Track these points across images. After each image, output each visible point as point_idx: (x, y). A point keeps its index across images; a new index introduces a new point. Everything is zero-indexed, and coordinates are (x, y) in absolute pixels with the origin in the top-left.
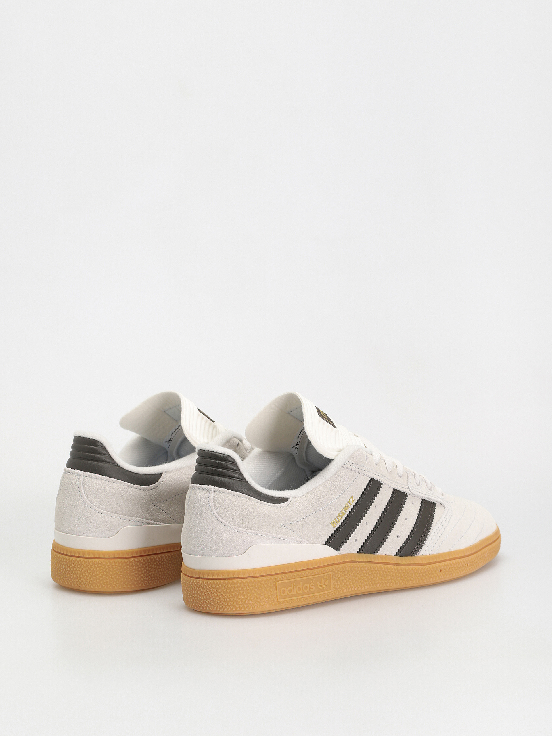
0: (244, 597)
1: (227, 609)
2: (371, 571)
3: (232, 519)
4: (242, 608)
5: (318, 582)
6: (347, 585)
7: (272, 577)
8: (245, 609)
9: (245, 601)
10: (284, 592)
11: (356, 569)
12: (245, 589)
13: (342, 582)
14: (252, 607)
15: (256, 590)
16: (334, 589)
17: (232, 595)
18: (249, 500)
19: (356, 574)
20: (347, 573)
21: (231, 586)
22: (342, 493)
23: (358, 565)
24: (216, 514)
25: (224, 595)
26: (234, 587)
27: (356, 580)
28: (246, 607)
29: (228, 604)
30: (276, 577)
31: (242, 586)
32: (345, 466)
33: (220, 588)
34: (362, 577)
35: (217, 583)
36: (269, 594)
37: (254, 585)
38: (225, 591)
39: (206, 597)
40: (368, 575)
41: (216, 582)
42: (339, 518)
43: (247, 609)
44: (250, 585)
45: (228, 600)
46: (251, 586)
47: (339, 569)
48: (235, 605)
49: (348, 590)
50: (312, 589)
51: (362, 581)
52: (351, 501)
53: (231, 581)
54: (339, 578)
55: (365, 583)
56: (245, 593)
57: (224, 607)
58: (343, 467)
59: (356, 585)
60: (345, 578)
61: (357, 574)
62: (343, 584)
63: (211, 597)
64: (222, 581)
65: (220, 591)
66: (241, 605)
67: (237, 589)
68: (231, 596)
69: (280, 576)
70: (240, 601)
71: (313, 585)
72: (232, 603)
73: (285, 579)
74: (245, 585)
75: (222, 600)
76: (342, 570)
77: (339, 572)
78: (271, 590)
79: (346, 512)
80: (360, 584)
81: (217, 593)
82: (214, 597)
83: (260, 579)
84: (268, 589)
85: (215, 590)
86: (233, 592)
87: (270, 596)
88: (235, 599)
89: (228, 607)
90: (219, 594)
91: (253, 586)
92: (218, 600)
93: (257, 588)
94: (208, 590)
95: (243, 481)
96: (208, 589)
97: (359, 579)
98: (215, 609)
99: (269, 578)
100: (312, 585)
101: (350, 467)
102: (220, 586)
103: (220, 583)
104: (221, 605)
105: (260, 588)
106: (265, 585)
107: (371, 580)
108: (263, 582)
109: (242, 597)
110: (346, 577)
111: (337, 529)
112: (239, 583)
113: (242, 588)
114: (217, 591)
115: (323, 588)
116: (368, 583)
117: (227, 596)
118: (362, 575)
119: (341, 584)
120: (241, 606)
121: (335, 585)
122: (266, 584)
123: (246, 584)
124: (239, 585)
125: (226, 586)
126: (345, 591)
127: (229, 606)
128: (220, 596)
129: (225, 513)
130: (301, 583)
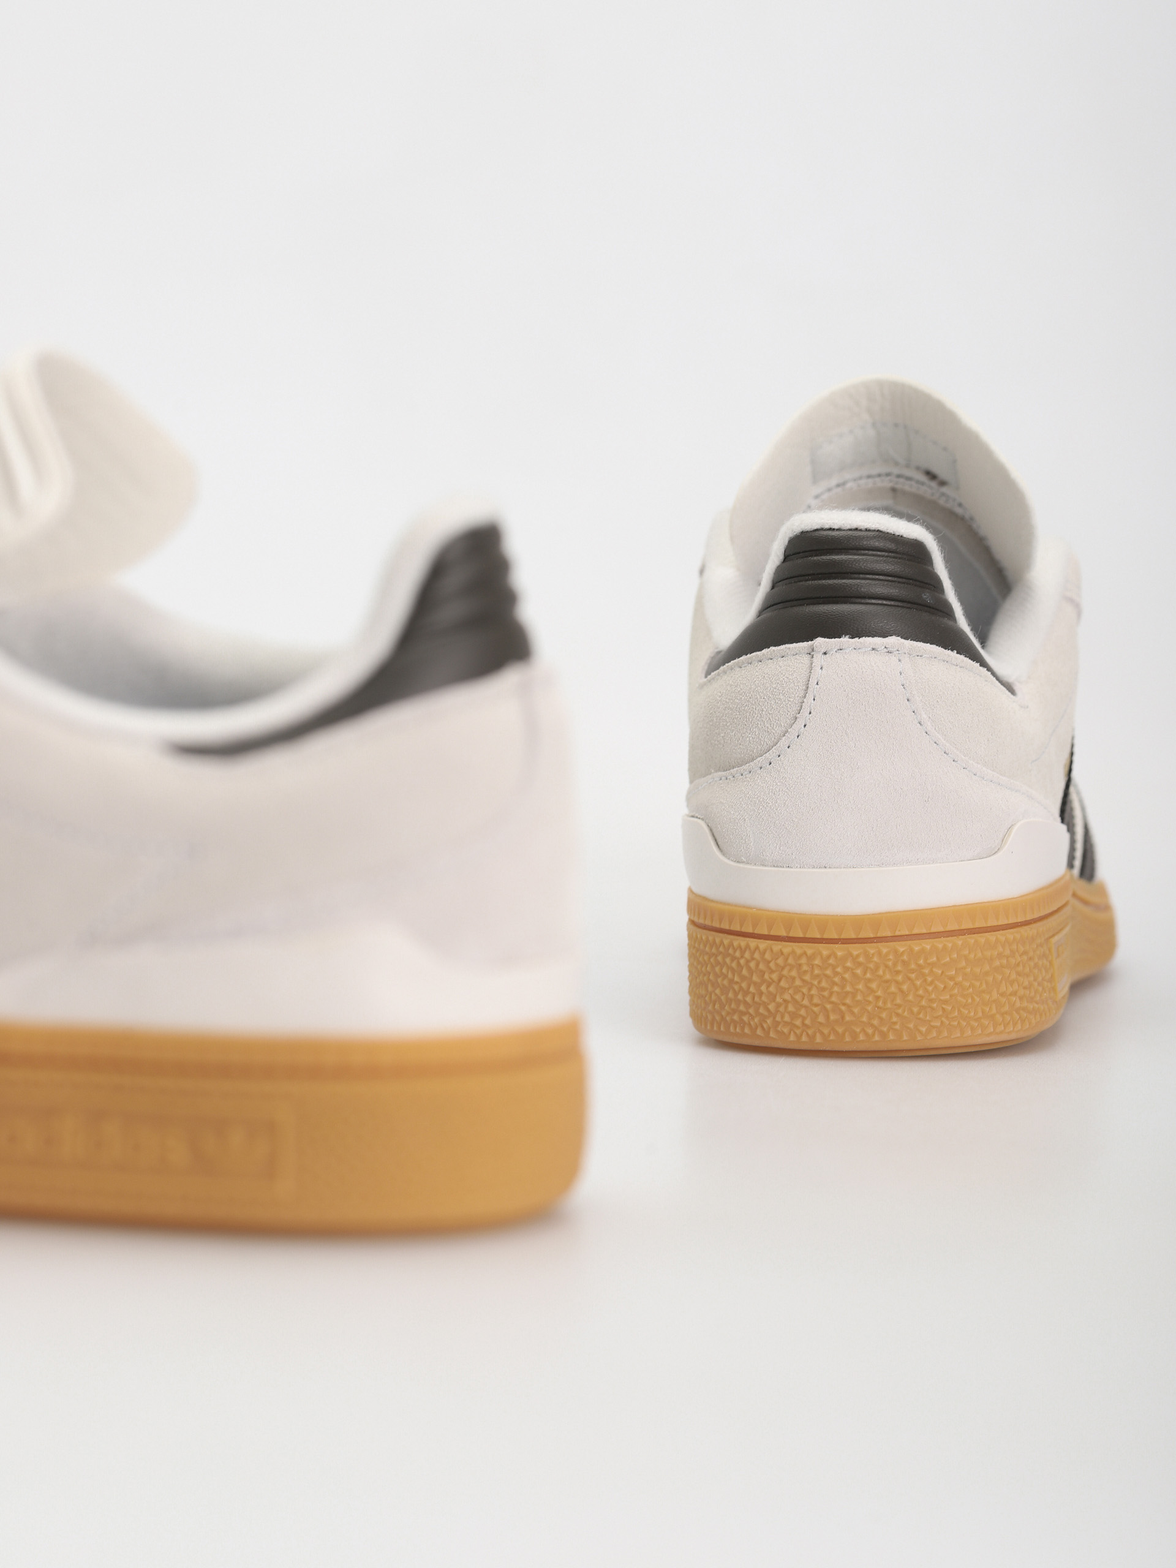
24: (928, 725)
65: (951, 972)
82: (931, 996)
90: (950, 984)
94: (911, 975)
98: (934, 1034)
104: (955, 1019)
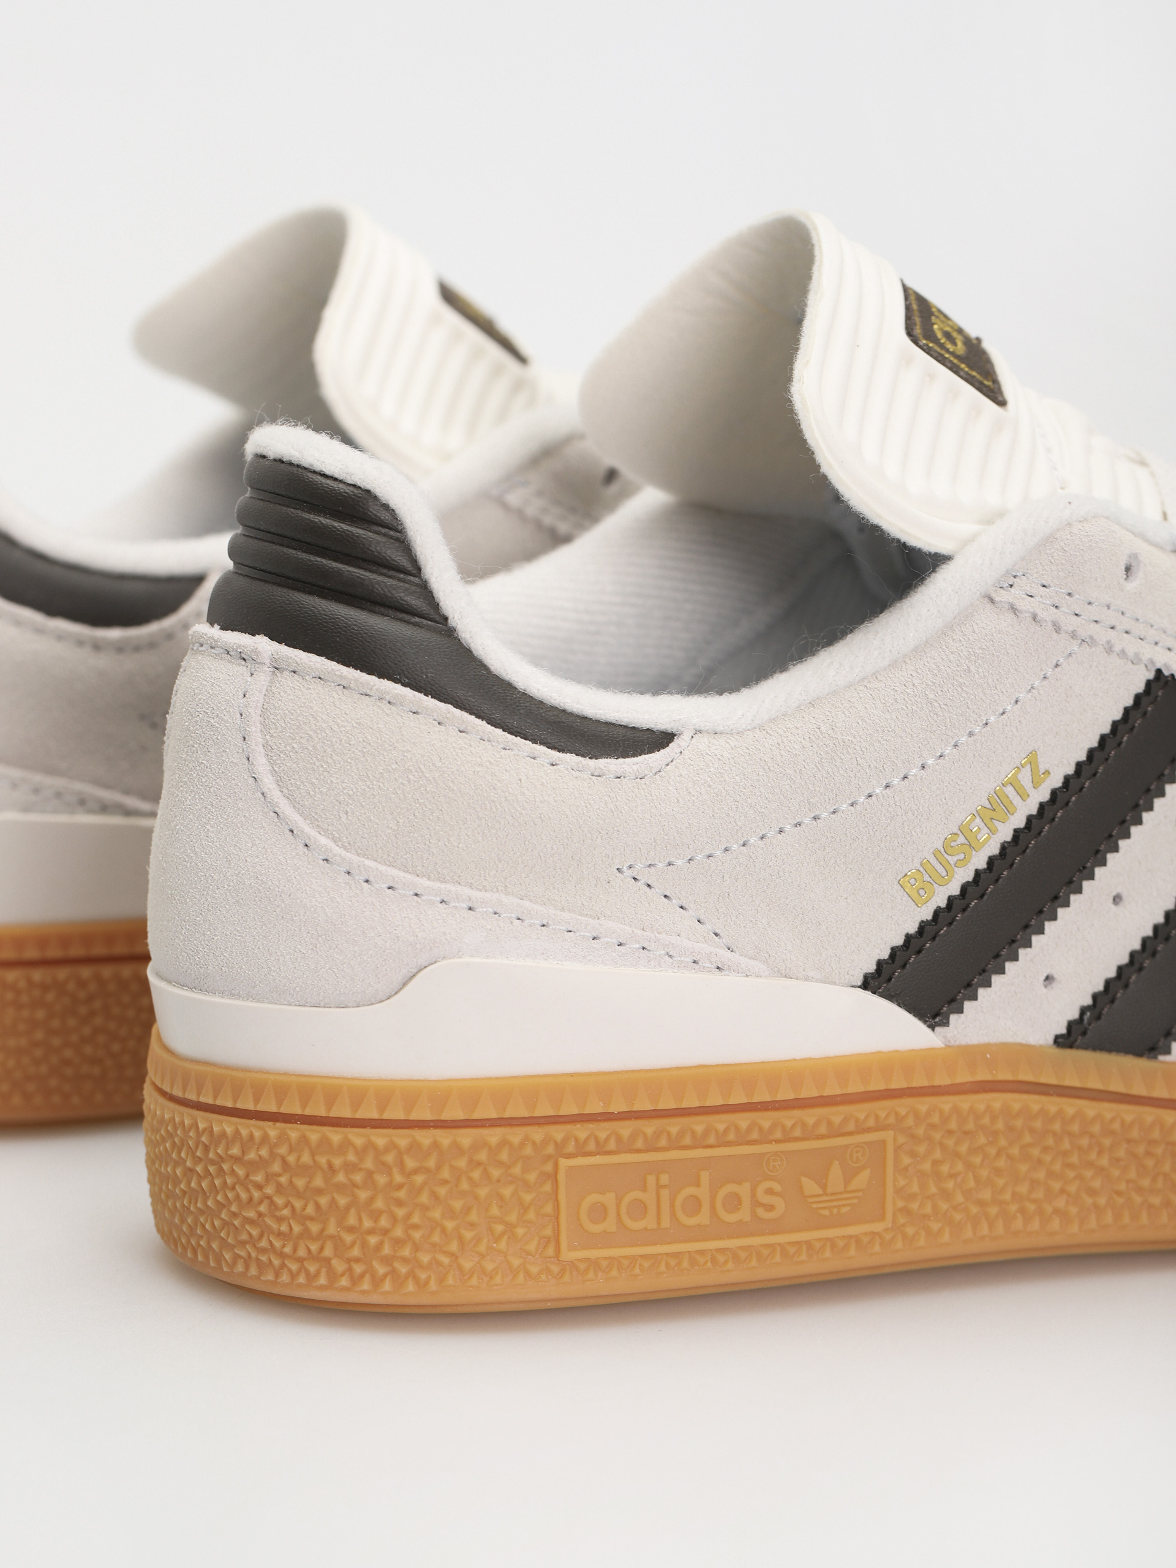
0: (376, 1220)
1: (293, 1276)
2: (1129, 1141)
3: (344, 817)
4: (362, 1276)
5: (804, 1180)
6: (981, 1203)
7: (537, 1134)
8: (377, 1282)
9: (379, 1247)
10: (599, 1212)
11: (1038, 1124)
12: (381, 1180)
13: (950, 1185)
14: (416, 1279)
15: (442, 1191)
16: (902, 1220)
17: (318, 1207)
18: (442, 728)
19: (1036, 1152)
20: (982, 1140)
21: (314, 1160)
22: (971, 734)
23: (1052, 1104)
24: (268, 782)
25: (279, 1201)
26: (330, 1166)
27: (1034, 1184)
28: (385, 1276)
29: (295, 1250)
30: (558, 1133)
31: (369, 1164)
32: (1003, 597)
33: (260, 1164)
34: (1070, 1166)
35: (251, 1137)
36: (513, 1218)
37: (431, 1163)
38: (283, 1180)
39: (205, 1204)
40: (1105, 1161)
41: (244, 1132)
42: (952, 860)
43: (387, 1286)
44: (410, 1163)
45: (297, 1229)
46: (416, 1171)
47: (935, 1119)
48: (328, 1261)
49: (984, 1229)
50: (770, 1208)
51: (1072, 1188)
52: (1025, 778)
53: (314, 1134)
54: (935, 1163)
55: (1089, 1201)
56: (379, 1204)
57: (276, 1262)
58: (992, 601)
59: (1031, 1207)
60: (969, 1166)
61: (1045, 1149)
62: (959, 1198)
63: (224, 1206)
64: (273, 1130)
65: (259, 1178)
66: (357, 1260)
67: (341, 1177)
68: (310, 1210)
69: (581, 1131)
70: (353, 1244)
71: (777, 1187)
72: (314, 1247)
73: (612, 1145)
74: (384, 1164)
75: (269, 1227)
76: (953, 1125)
77: (937, 1136)
78: (528, 1198)
79: (993, 831)
80: (1061, 1203)
81: (248, 1190)
82: (234, 1208)
83: (466, 1137)
84: (507, 1192)
85: (241, 1172)
86: (320, 1192)
87: (520, 1231)
88: (332, 1229)
89: (294, 1267)
90: (256, 1195)
91: (428, 1170)
92: (251, 1222)
93: (446, 1182)
94: (212, 1169)
95: (429, 628)
96: (213, 1162)
97: (1051, 1174)
99: (516, 1135)
100: (770, 1192)
101: (1024, 604)
102: (264, 1152)
103: (265, 1139)
104: (263, 1251)
105: (465, 1186)
106: (496, 1173)
107: (1122, 1186)
108: (482, 1156)
109: (367, 1224)
110: (977, 1160)
111: (937, 913)
112: (354, 1147)
113: (370, 1174)
114: (247, 1176)
115: (835, 1211)
116: (1102, 1201)
117: (293, 1209)
118: (1074, 1159)
119: (946, 1195)
120: (358, 1269)
121: (912, 1197)
122: (501, 1164)
123: (390, 1158)
124: (351, 1157)
125: (291, 1159)
126: (968, 1233)
127: (301, 1260)
128: (260, 1202)
129: (312, 784)
130: (705, 1176)
